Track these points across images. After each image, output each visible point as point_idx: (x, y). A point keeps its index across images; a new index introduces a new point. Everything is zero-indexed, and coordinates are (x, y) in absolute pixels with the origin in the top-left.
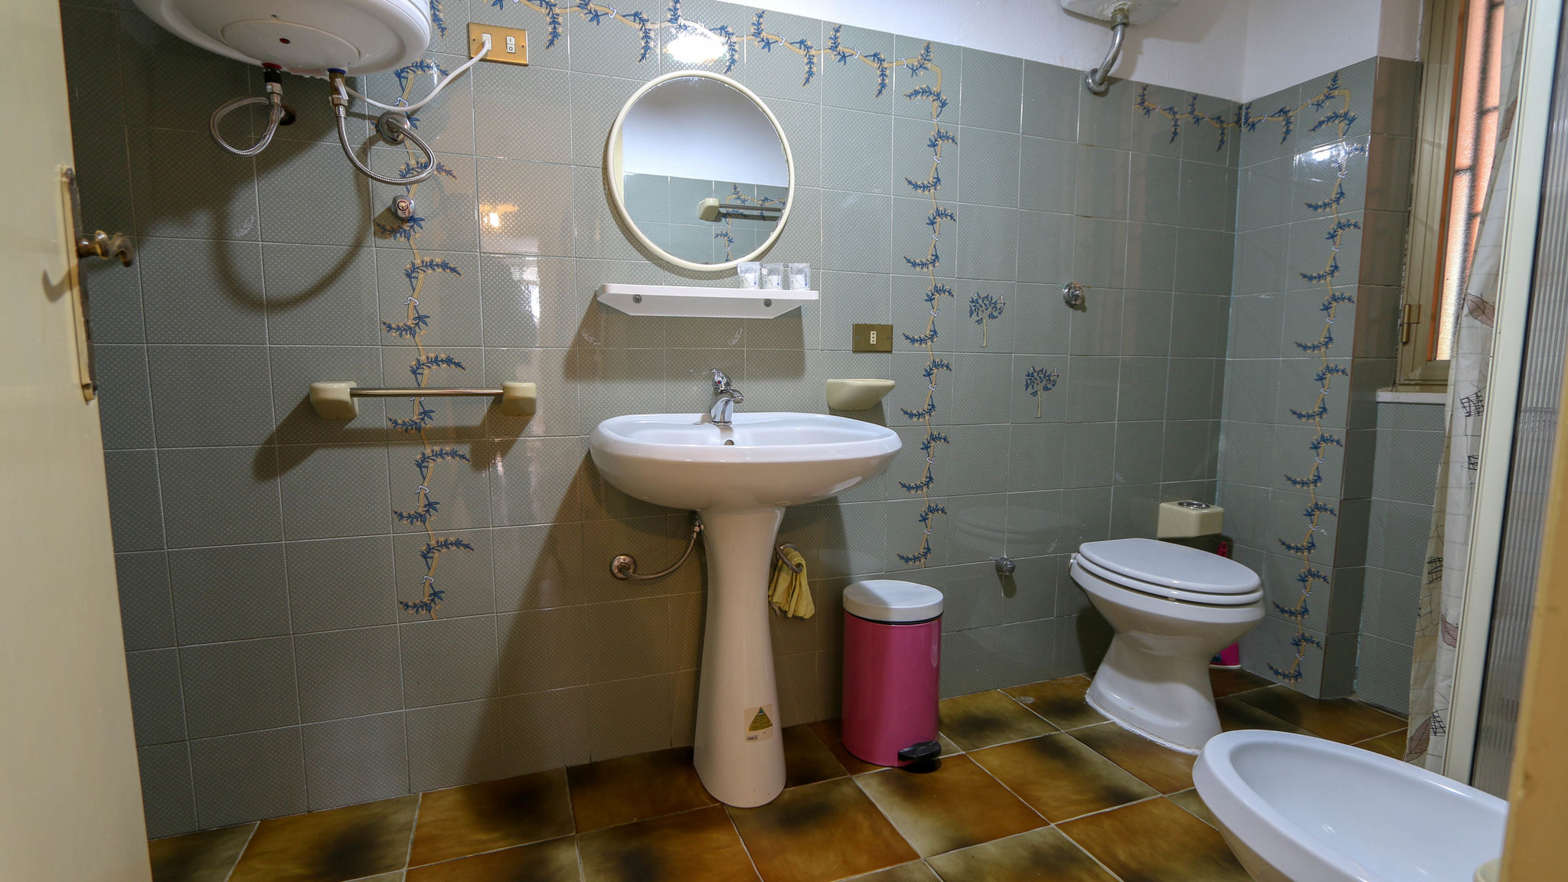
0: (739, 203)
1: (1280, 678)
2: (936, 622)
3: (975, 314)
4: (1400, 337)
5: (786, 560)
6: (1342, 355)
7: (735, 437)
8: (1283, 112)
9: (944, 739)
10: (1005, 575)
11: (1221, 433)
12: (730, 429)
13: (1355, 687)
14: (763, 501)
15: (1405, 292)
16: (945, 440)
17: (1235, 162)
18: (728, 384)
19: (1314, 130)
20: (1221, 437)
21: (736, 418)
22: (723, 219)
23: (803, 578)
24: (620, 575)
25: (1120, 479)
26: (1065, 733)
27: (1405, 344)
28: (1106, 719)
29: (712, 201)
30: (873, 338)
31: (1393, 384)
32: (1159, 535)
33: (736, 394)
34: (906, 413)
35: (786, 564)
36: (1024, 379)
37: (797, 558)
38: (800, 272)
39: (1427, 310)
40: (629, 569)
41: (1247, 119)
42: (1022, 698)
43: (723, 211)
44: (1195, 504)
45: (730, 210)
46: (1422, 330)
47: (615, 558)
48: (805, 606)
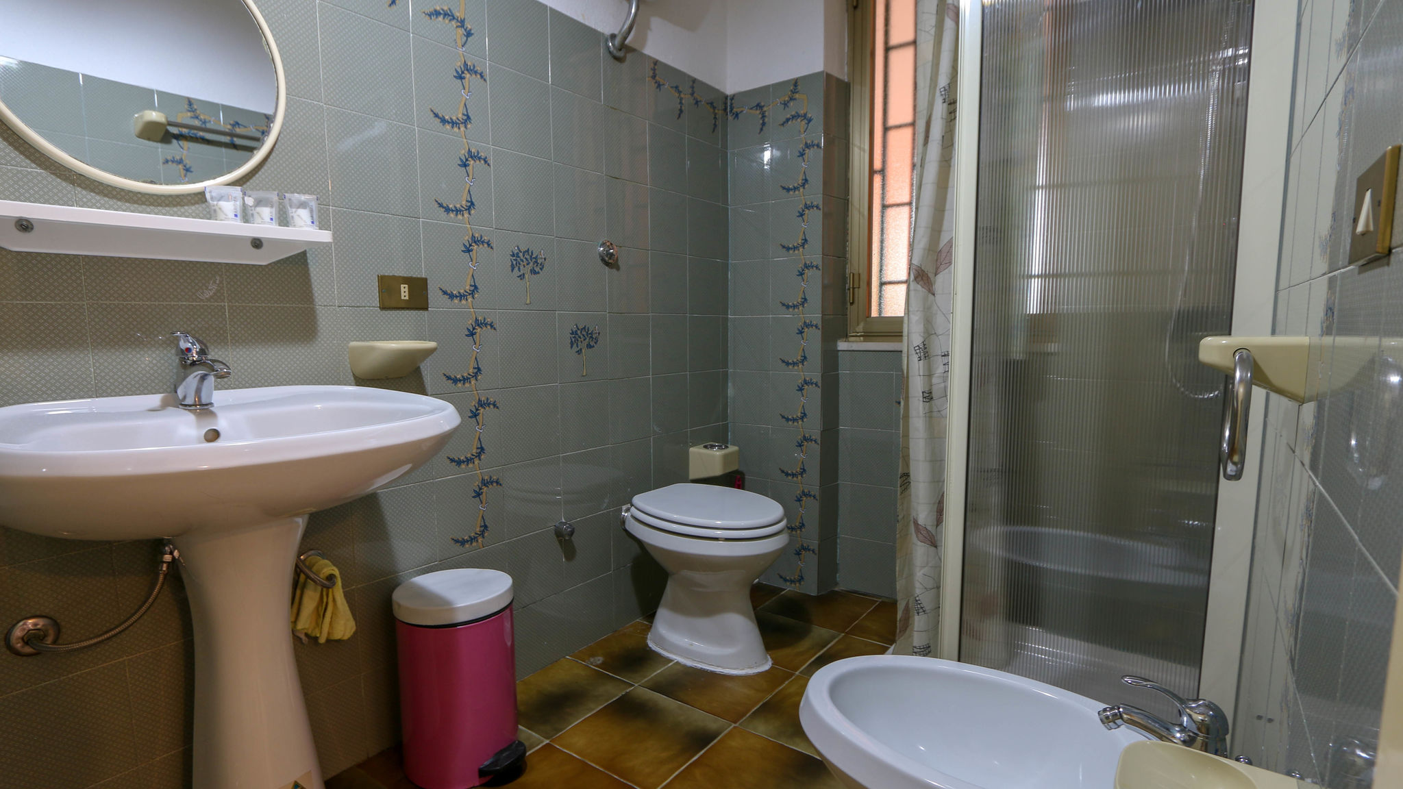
0: (197, 123)
1: (788, 583)
2: (508, 611)
3: (516, 269)
4: (848, 298)
5: (312, 575)
6: (814, 314)
7: (222, 424)
8: (759, 106)
9: (526, 734)
10: (565, 539)
11: (729, 381)
12: (212, 414)
13: (838, 579)
14: (274, 512)
15: (849, 263)
16: (495, 405)
17: (725, 146)
18: (202, 352)
19: (783, 124)
20: (730, 384)
21: (219, 397)
22: (174, 141)
23: (338, 592)
24: (28, 650)
25: (657, 429)
26: (639, 687)
27: (852, 304)
28: (672, 661)
29: (154, 116)
30: (404, 292)
31: (845, 336)
32: (692, 476)
33: (218, 366)
34: (449, 378)
35: (313, 580)
36: (567, 337)
37: (328, 568)
38: (303, 205)
39: (864, 277)
40: (45, 636)
41: (731, 111)
42: (592, 660)
43: (174, 130)
44: (717, 446)
45: (185, 131)
46: (861, 293)
47: (14, 626)
48: (343, 625)
